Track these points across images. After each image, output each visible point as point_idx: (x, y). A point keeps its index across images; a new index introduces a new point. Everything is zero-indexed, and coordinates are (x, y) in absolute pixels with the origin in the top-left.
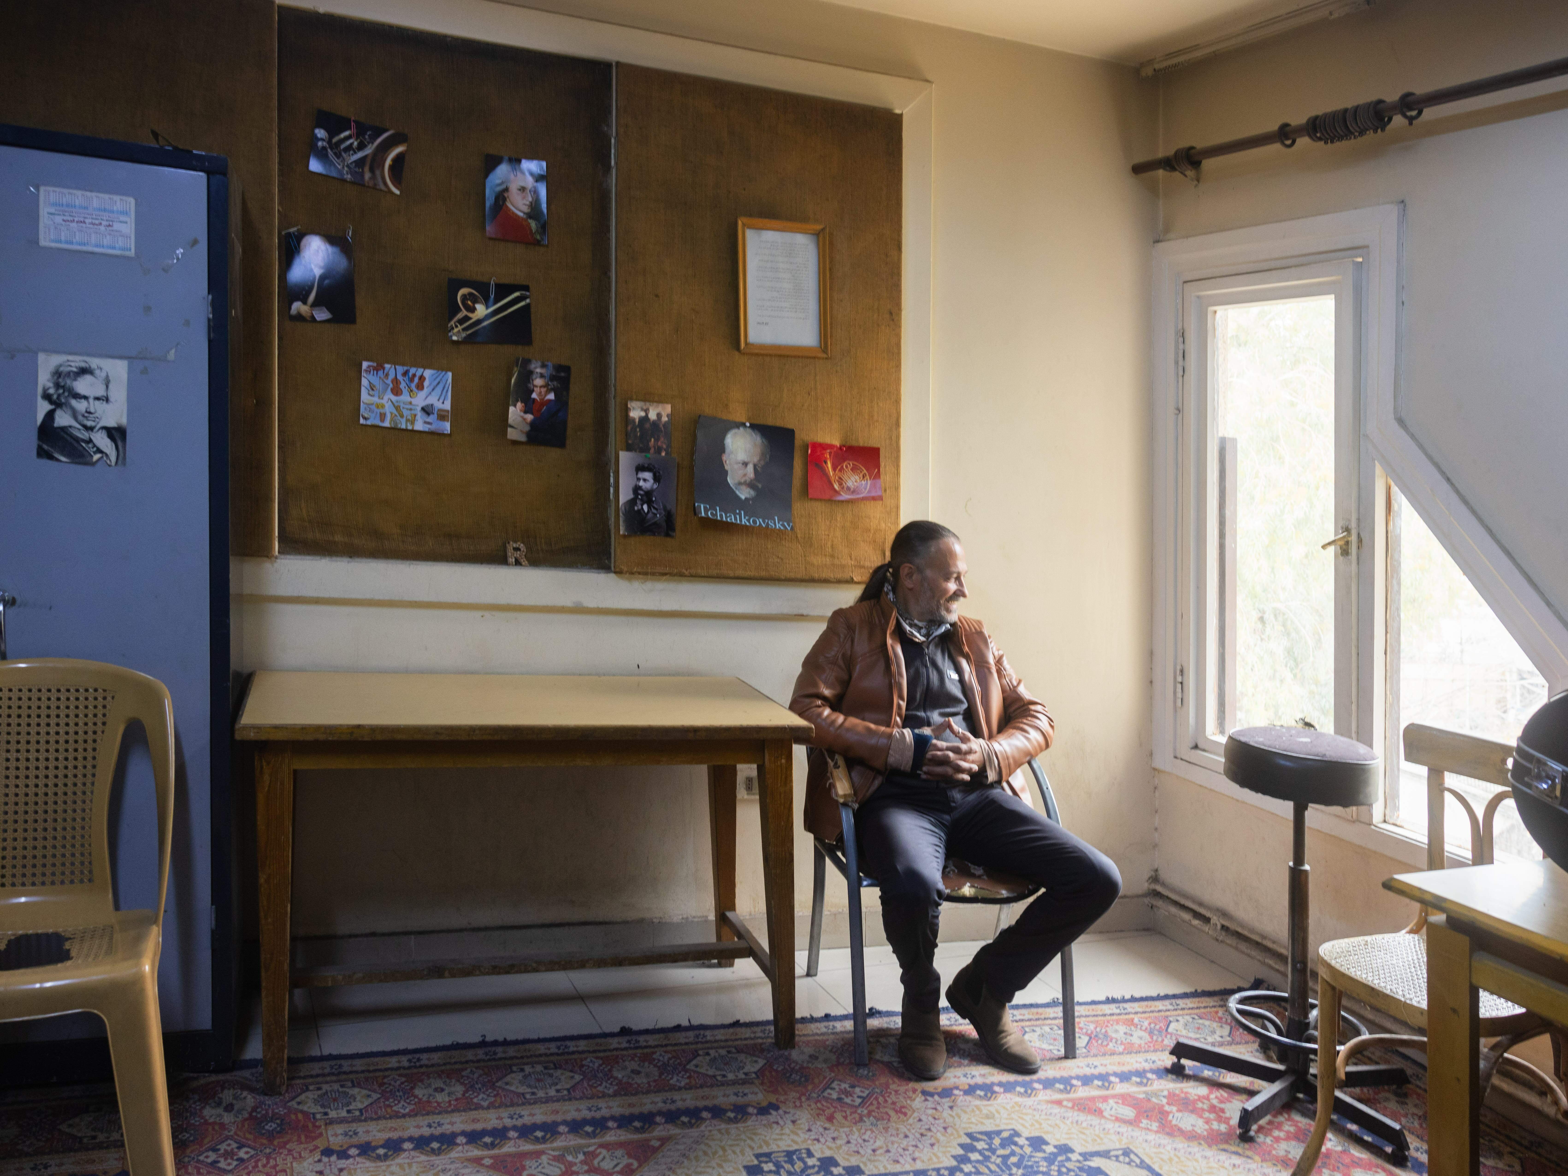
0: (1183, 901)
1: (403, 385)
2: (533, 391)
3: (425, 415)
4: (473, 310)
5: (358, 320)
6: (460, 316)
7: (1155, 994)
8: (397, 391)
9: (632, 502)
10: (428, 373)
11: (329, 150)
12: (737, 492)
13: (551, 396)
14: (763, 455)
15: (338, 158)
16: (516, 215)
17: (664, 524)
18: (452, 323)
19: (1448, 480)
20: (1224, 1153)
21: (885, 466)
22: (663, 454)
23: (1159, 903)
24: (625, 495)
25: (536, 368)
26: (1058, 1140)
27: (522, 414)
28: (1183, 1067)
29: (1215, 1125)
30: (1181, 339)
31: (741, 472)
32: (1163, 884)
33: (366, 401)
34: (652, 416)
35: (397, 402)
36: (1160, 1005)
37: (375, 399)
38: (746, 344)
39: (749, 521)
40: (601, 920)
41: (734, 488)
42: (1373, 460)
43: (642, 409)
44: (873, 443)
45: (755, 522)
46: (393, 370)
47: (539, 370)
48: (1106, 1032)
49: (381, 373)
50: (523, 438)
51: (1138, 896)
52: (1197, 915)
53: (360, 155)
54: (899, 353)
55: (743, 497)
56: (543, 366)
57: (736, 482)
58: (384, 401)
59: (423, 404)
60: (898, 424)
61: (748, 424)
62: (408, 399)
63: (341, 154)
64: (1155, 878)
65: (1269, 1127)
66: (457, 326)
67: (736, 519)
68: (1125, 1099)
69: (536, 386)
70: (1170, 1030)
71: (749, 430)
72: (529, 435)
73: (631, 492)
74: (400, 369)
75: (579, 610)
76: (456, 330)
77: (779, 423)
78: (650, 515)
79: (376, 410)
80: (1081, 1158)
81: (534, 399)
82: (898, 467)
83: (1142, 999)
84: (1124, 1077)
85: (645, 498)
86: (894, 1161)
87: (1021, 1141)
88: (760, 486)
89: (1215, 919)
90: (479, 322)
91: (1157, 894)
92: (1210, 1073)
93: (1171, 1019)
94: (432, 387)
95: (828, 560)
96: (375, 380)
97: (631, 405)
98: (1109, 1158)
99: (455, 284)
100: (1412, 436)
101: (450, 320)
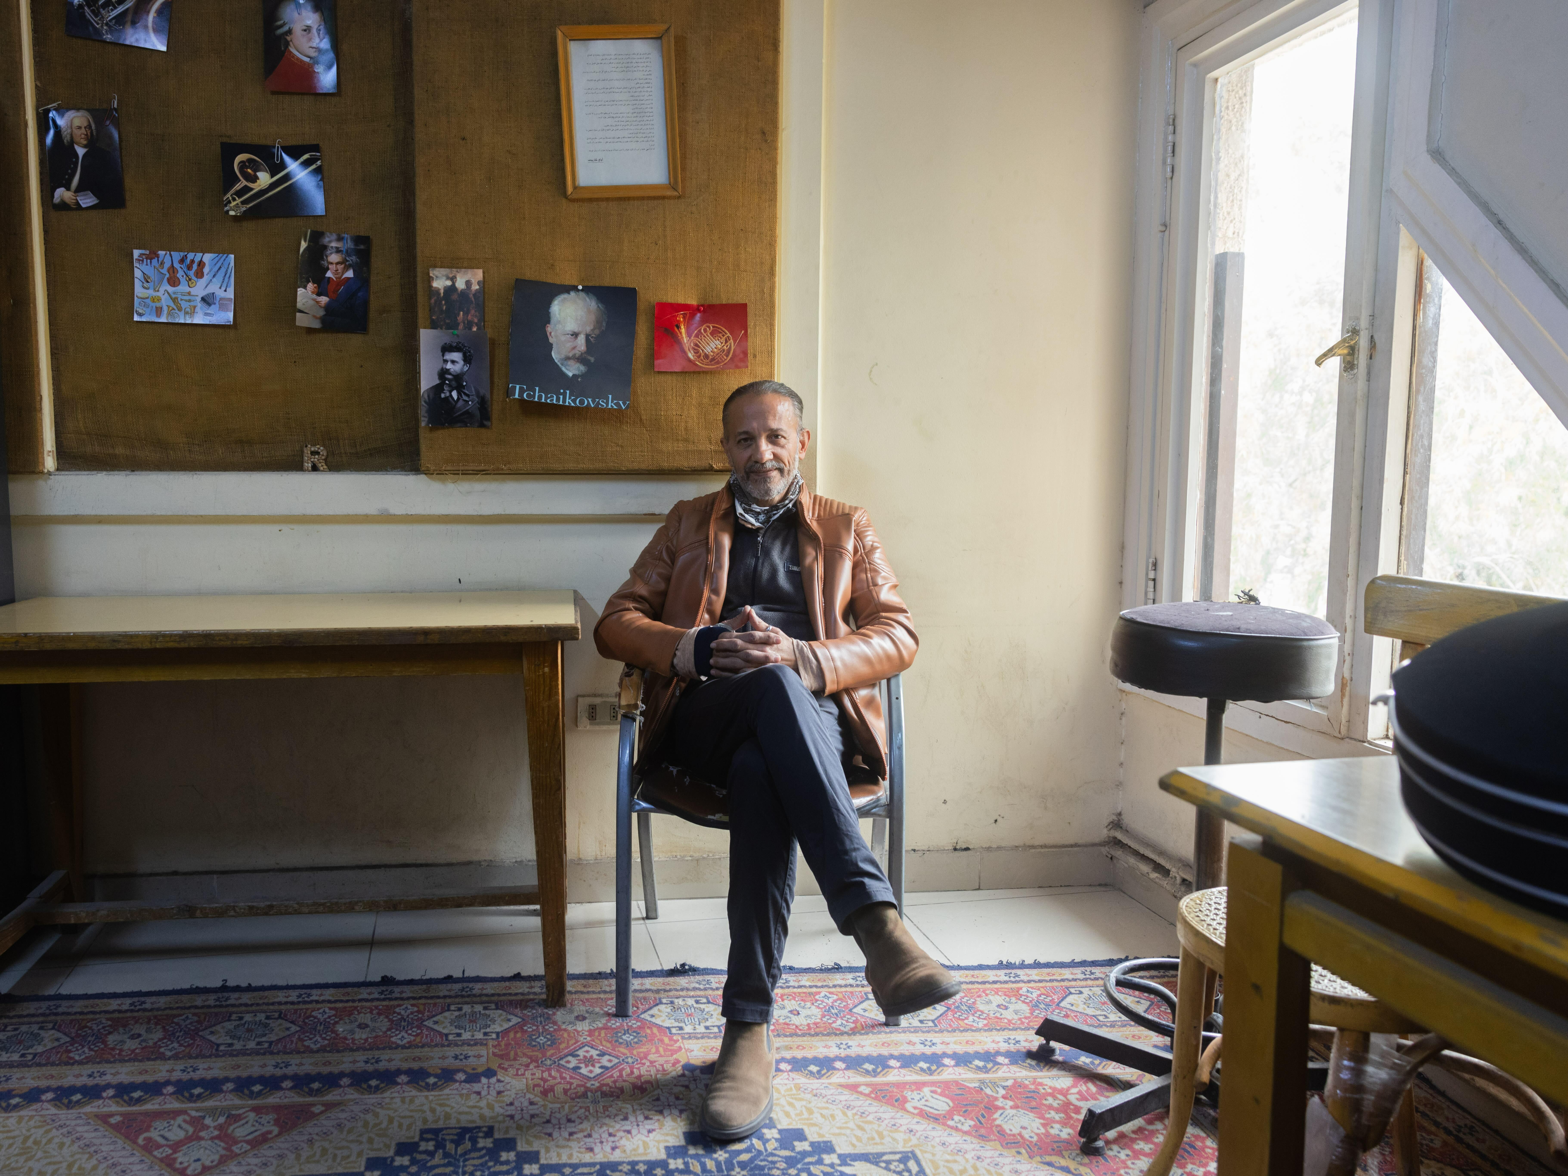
0: (1142, 850)
1: (180, 274)
2: (328, 269)
3: (205, 305)
4: (255, 179)
5: (128, 204)
6: (238, 187)
7: (1067, 959)
8: (173, 281)
9: (437, 389)
10: (207, 258)
11: (86, 8)
12: (564, 369)
13: (350, 274)
14: (598, 322)
15: (96, 16)
16: (302, 61)
17: (477, 413)
18: (229, 195)
19: (1499, 223)
20: (1047, 1167)
21: (755, 325)
22: (475, 329)
23: (1118, 853)
24: (427, 381)
25: (330, 242)
26: (820, 1135)
27: (314, 296)
28: (1052, 1051)
29: (1055, 1130)
30: (1171, 128)
31: (569, 345)
32: (1127, 831)
33: (140, 295)
34: (460, 284)
35: (175, 293)
36: (1067, 973)
37: (151, 292)
38: (575, 188)
39: (574, 401)
40: (424, 862)
41: (559, 364)
42: (1398, 223)
43: (448, 278)
44: (738, 299)
45: (582, 402)
46: (168, 257)
47: (334, 244)
48: (974, 1003)
49: (155, 261)
50: (316, 325)
51: (1094, 845)
52: (1158, 867)
53: (120, 9)
54: (774, 182)
55: (570, 374)
56: (340, 239)
57: (563, 356)
58: (160, 294)
59: (203, 293)
60: (772, 273)
61: (580, 287)
62: (187, 289)
63: (99, 12)
64: (1117, 824)
65: (1134, 1136)
66: (234, 200)
67: (558, 399)
68: (946, 1088)
69: (332, 263)
70: (1062, 1004)
71: (582, 294)
72: (323, 320)
73: (437, 377)
74: (177, 256)
75: (386, 518)
76: (233, 204)
77: (619, 283)
78: (461, 403)
79: (152, 304)
80: (837, 1161)
81: (329, 278)
82: (771, 326)
83: (1048, 965)
84: (962, 1060)
85: (454, 384)
86: (587, 1149)
87: (769, 1133)
88: (592, 359)
89: (1174, 871)
90: (262, 192)
91: (1117, 843)
92: (1088, 1060)
93: (1072, 990)
94: (212, 273)
95: (681, 446)
96: (149, 269)
97: (433, 273)
98: (876, 1164)
99: (230, 150)
100: (1453, 172)
101: (226, 192)
